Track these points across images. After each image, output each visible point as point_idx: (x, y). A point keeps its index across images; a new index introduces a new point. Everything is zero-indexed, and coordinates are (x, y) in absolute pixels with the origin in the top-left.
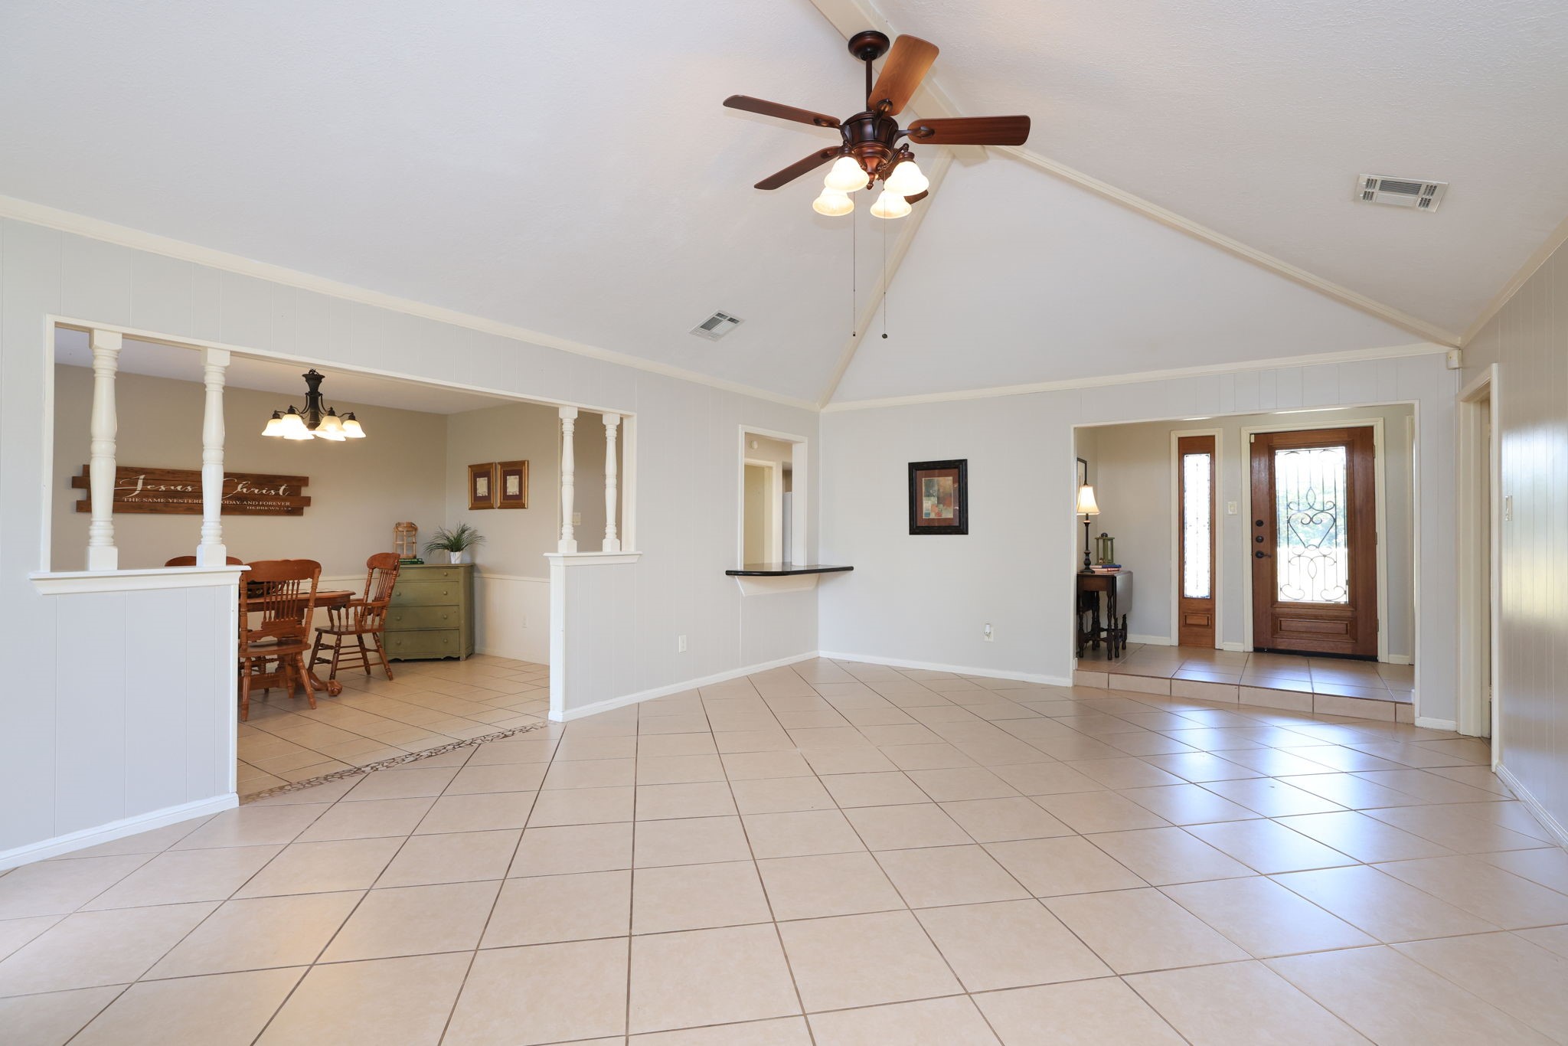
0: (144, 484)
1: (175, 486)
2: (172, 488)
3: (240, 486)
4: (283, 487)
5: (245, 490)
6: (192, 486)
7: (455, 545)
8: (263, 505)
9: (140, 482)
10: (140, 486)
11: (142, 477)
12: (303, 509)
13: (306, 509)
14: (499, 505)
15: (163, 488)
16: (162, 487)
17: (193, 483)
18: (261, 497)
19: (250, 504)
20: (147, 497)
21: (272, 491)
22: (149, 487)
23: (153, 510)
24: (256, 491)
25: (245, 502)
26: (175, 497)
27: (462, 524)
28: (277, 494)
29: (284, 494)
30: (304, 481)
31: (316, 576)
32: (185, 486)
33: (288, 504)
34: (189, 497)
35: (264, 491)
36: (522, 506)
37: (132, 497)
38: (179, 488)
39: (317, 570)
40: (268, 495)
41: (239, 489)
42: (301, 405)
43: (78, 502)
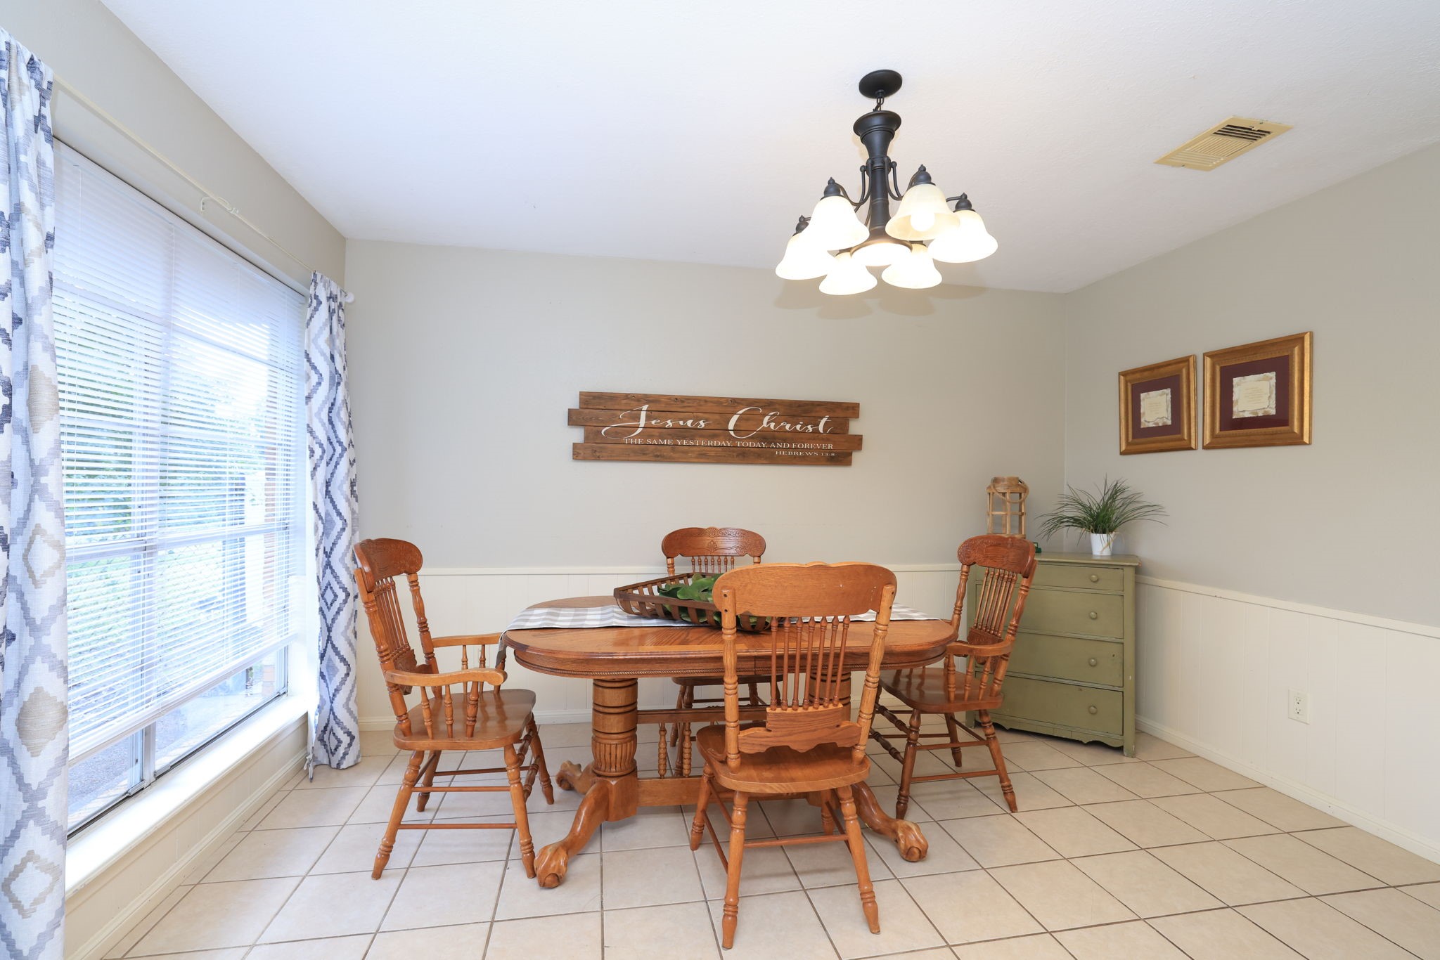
0: (648, 418)
1: (685, 420)
2: (681, 423)
3: (766, 419)
4: (824, 420)
5: (772, 425)
6: (706, 420)
7: (1100, 521)
8: (796, 448)
9: (643, 415)
10: (642, 423)
11: (645, 407)
12: (850, 454)
13: (856, 456)
14: (1207, 441)
15: (670, 424)
16: (669, 422)
17: (706, 416)
18: (795, 436)
19: (780, 448)
20: (651, 437)
21: (809, 427)
22: (653, 422)
23: (659, 456)
24: (788, 427)
25: (773, 445)
26: (684, 438)
27: (1111, 484)
28: (816, 431)
29: (825, 430)
30: (852, 410)
31: (884, 604)
32: (696, 420)
33: (830, 446)
34: (702, 436)
35: (798, 427)
36: (1297, 440)
37: (633, 438)
38: (689, 423)
39: (888, 588)
40: (803, 432)
41: (765, 424)
42: (854, 183)
43: (575, 445)
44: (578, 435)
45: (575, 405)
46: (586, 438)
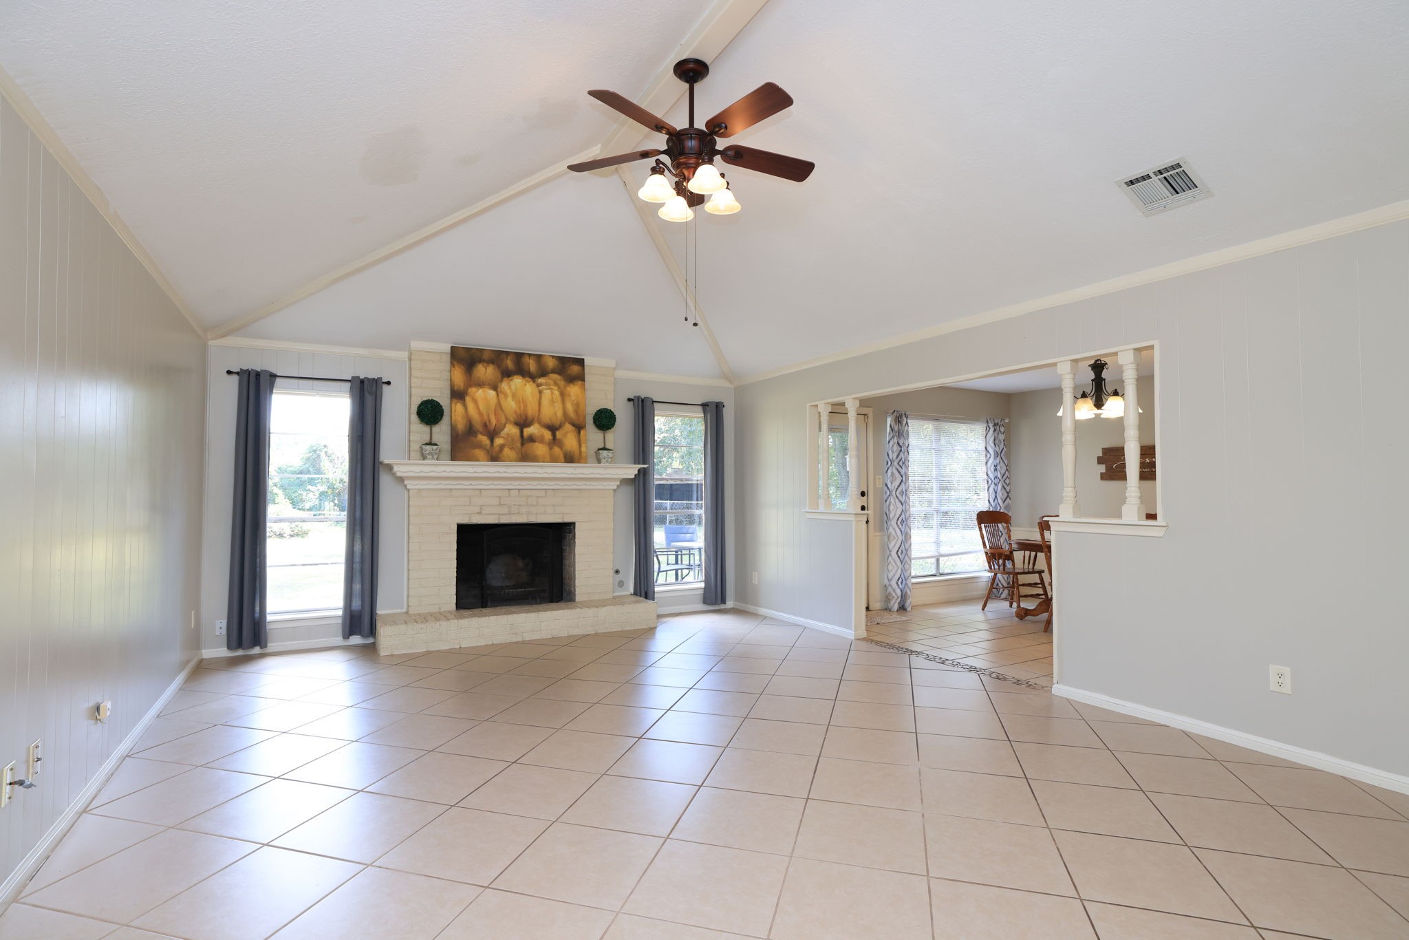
43: (1101, 474)
44: (1102, 468)
45: (1101, 454)
46: (1106, 470)
